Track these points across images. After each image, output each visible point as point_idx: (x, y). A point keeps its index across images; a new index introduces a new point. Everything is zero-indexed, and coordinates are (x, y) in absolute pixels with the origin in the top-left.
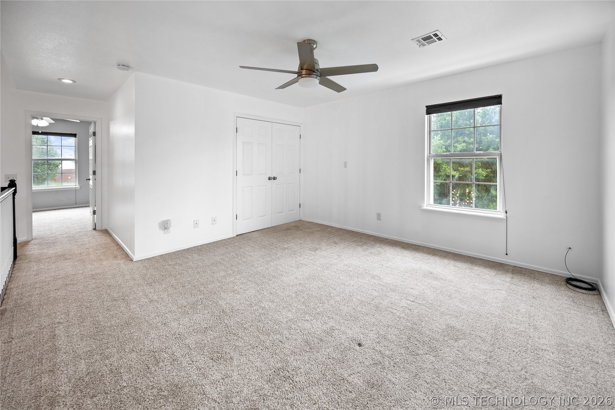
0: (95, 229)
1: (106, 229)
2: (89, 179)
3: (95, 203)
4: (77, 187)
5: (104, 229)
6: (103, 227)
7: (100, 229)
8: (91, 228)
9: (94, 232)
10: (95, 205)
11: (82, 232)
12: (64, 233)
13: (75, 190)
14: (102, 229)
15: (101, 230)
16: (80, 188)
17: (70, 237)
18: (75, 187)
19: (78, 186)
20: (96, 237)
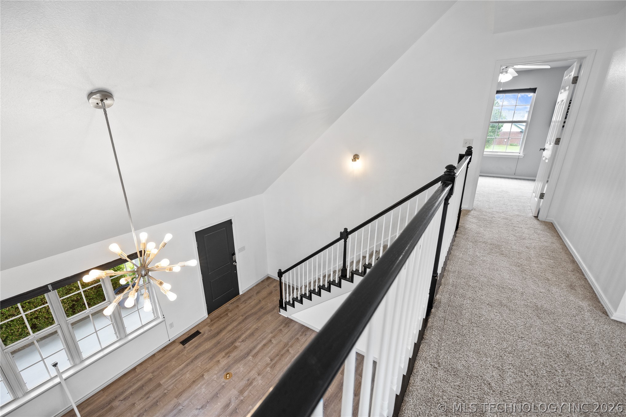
0: (536, 217)
1: (552, 222)
2: (544, 150)
3: (549, 178)
4: (520, 156)
5: (549, 221)
6: (548, 218)
7: (544, 220)
8: (531, 214)
9: (535, 222)
10: (548, 181)
11: (520, 216)
12: (501, 211)
13: (518, 159)
14: (546, 221)
15: (544, 222)
16: (524, 157)
17: (507, 219)
18: (519, 155)
19: (522, 154)
20: (539, 232)
